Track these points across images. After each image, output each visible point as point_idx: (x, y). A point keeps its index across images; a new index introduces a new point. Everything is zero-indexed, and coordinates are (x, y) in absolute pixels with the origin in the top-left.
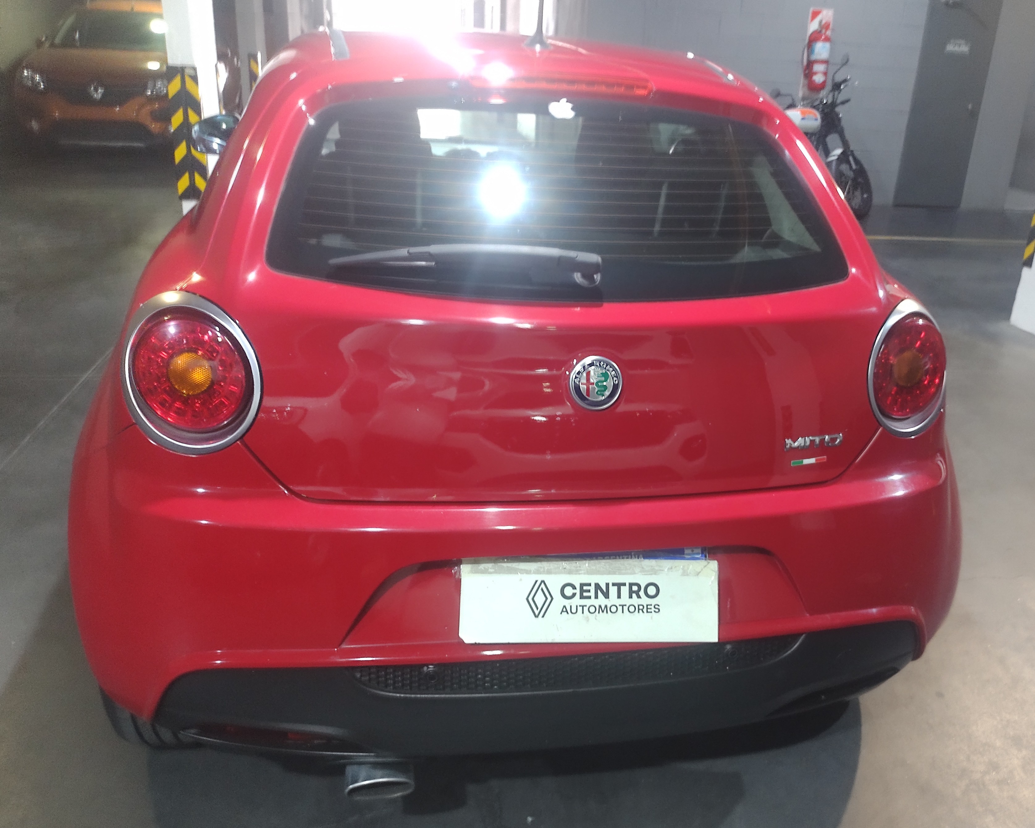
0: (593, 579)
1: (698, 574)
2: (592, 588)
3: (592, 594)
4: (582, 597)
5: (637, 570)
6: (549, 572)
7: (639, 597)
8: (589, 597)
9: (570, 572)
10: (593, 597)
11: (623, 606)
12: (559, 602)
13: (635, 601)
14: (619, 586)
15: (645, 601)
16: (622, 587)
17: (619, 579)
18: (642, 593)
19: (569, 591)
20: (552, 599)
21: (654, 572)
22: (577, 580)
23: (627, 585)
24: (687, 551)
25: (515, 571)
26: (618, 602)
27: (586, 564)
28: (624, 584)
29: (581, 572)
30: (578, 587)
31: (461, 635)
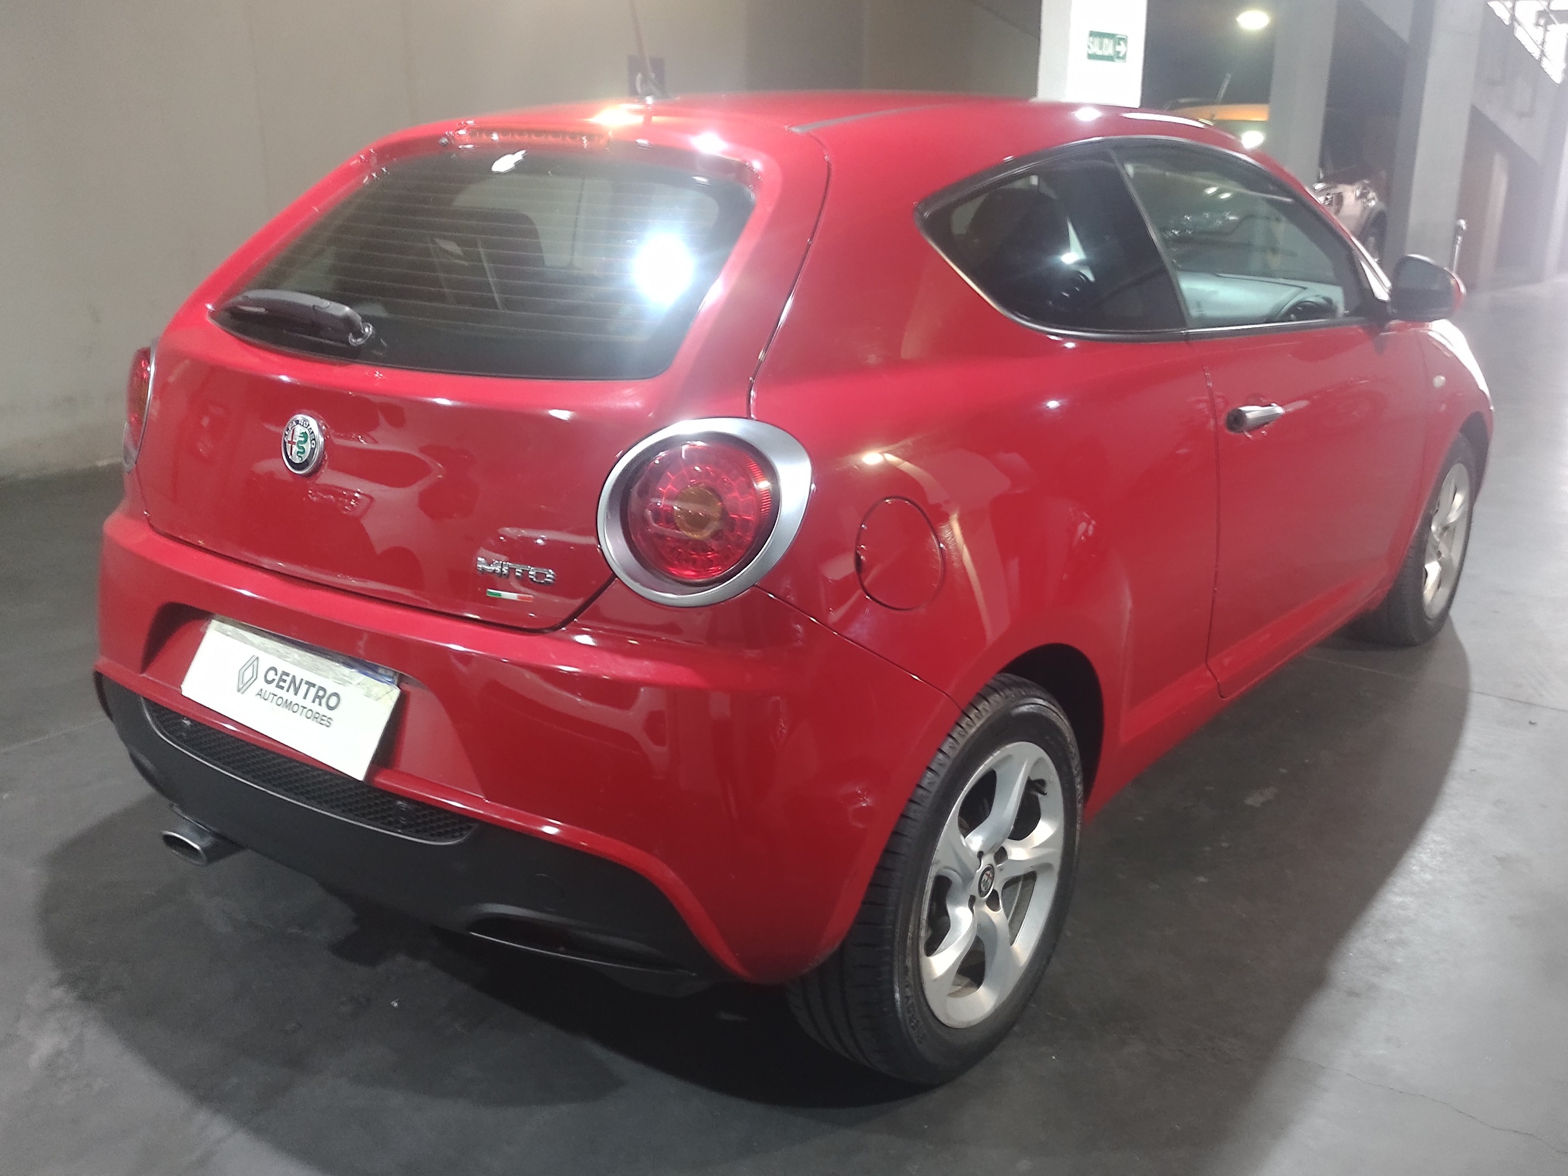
0: (293, 670)
1: (378, 699)
2: (289, 679)
3: (286, 685)
4: (278, 686)
5: (331, 674)
6: (266, 650)
7: (320, 704)
8: (282, 688)
9: (280, 656)
10: (285, 689)
11: (304, 708)
12: (260, 683)
13: (315, 707)
14: (311, 685)
15: (323, 710)
16: (312, 688)
17: (313, 678)
18: (324, 701)
19: (270, 677)
20: (256, 679)
21: (343, 682)
22: (282, 666)
23: (317, 687)
24: (381, 671)
25: (245, 640)
26: (302, 702)
27: (296, 654)
28: (314, 685)
29: (288, 659)
30: (279, 673)
31: (182, 686)
